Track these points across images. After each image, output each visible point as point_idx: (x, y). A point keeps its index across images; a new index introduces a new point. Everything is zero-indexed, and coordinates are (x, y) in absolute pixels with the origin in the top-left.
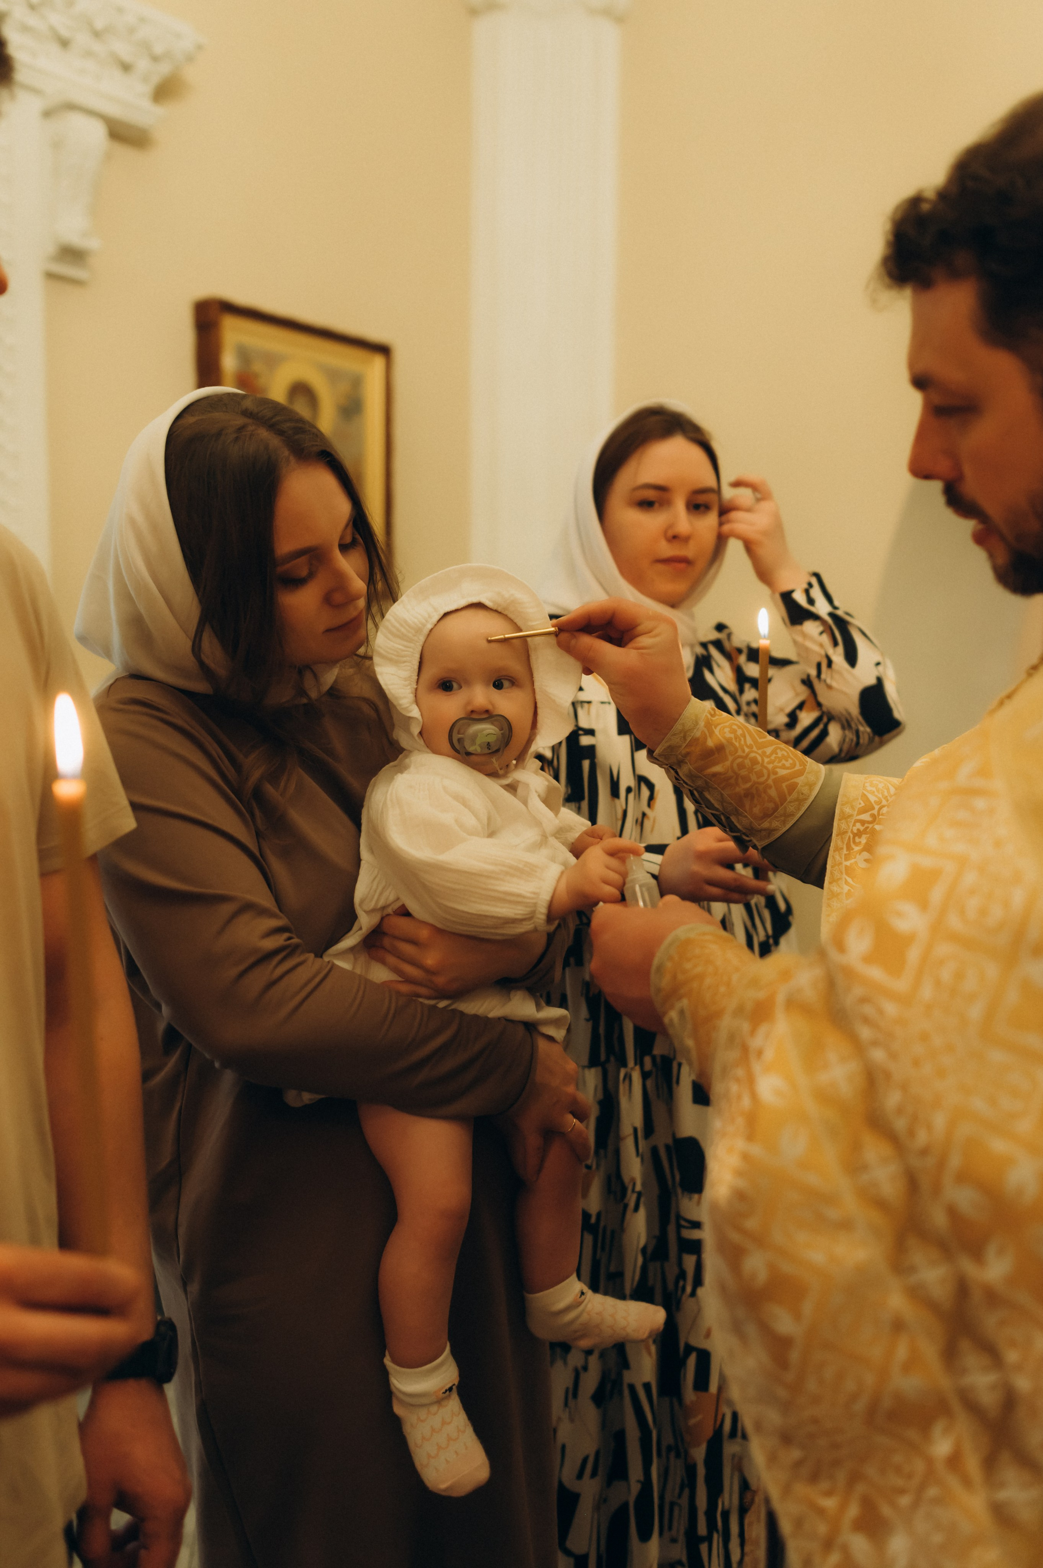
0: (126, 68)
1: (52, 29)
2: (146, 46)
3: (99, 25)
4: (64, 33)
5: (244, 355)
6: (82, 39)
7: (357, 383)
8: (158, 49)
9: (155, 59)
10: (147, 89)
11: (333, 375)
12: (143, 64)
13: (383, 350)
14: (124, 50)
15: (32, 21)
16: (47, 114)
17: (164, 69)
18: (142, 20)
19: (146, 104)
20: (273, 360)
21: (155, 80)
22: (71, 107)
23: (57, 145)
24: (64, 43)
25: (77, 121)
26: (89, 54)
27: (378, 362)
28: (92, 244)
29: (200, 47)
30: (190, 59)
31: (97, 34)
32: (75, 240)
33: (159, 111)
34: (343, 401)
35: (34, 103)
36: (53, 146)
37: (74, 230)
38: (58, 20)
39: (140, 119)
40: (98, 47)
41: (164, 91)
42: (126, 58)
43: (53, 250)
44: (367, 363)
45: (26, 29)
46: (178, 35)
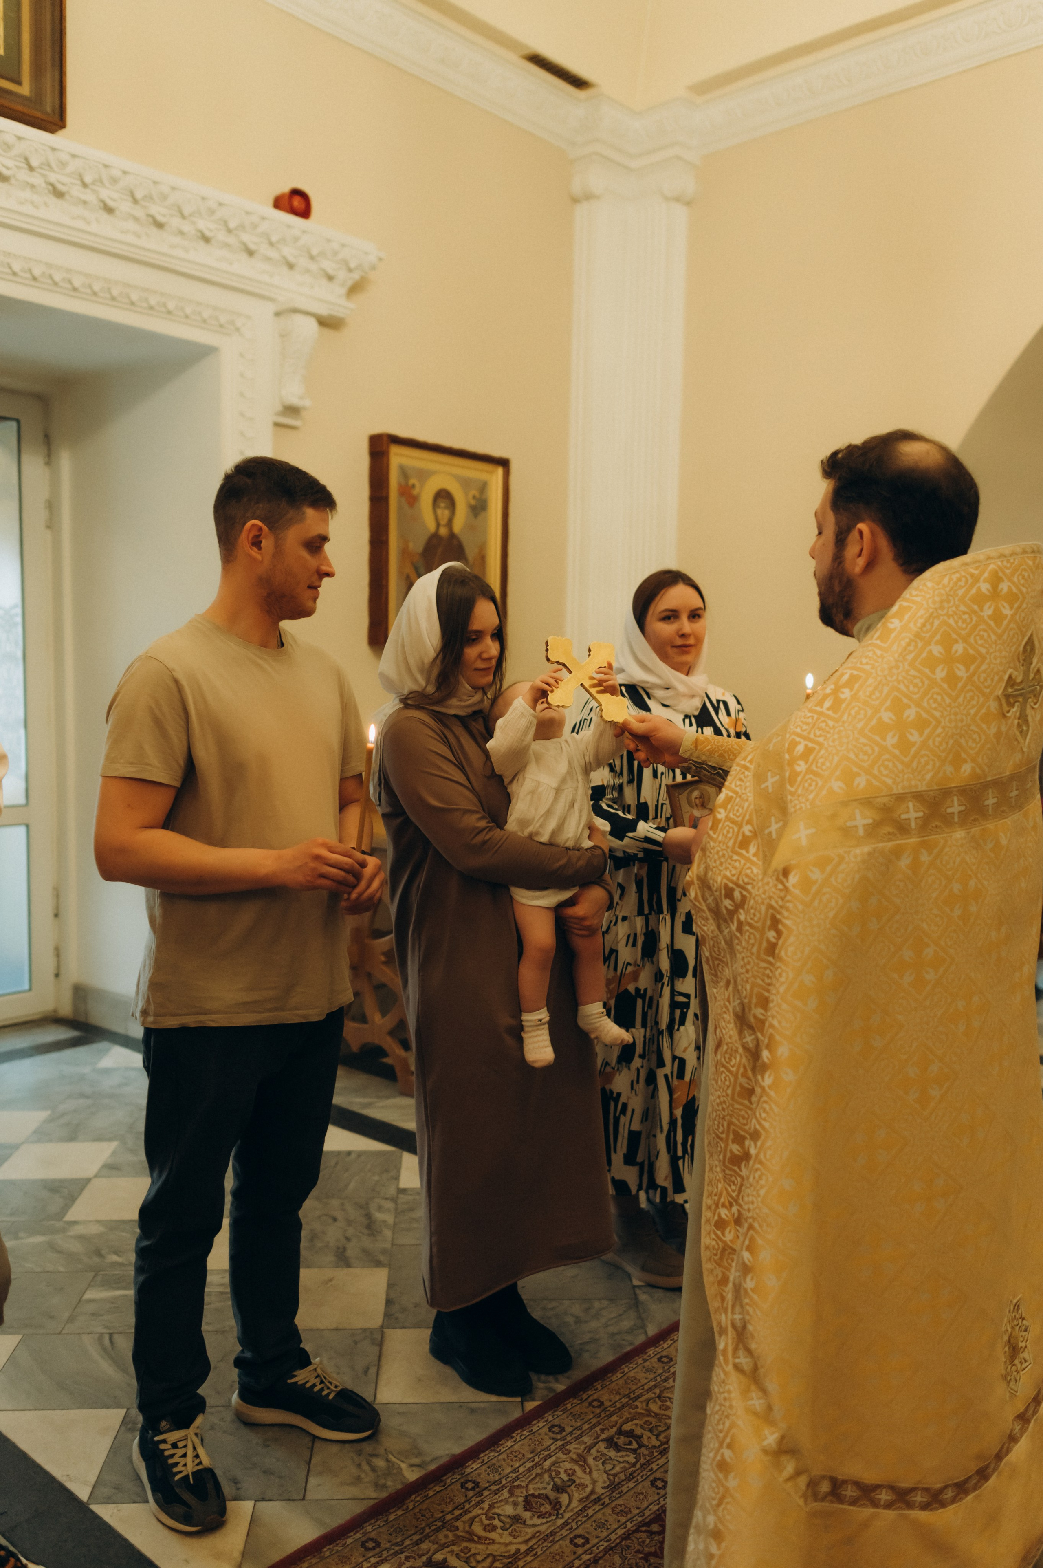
0: (330, 278)
1: (284, 258)
2: (345, 263)
3: (314, 252)
4: (291, 259)
5: (404, 473)
6: (303, 262)
7: (483, 487)
8: (352, 265)
9: (350, 270)
10: (344, 291)
11: (466, 483)
12: (342, 275)
13: (504, 463)
14: (329, 266)
15: (273, 254)
16: (278, 314)
17: (356, 276)
18: (343, 245)
19: (343, 301)
20: (424, 475)
21: (350, 283)
22: (296, 311)
23: (284, 336)
24: (291, 266)
25: (299, 319)
26: (308, 271)
27: (500, 471)
28: (307, 403)
29: (380, 259)
30: (373, 268)
31: (312, 258)
32: (295, 401)
33: (351, 305)
34: (473, 502)
35: (271, 308)
36: (282, 336)
37: (294, 393)
38: (288, 252)
39: (339, 313)
40: (313, 267)
41: (355, 289)
42: (331, 272)
43: (279, 408)
44: (491, 473)
45: (268, 259)
46: (366, 253)
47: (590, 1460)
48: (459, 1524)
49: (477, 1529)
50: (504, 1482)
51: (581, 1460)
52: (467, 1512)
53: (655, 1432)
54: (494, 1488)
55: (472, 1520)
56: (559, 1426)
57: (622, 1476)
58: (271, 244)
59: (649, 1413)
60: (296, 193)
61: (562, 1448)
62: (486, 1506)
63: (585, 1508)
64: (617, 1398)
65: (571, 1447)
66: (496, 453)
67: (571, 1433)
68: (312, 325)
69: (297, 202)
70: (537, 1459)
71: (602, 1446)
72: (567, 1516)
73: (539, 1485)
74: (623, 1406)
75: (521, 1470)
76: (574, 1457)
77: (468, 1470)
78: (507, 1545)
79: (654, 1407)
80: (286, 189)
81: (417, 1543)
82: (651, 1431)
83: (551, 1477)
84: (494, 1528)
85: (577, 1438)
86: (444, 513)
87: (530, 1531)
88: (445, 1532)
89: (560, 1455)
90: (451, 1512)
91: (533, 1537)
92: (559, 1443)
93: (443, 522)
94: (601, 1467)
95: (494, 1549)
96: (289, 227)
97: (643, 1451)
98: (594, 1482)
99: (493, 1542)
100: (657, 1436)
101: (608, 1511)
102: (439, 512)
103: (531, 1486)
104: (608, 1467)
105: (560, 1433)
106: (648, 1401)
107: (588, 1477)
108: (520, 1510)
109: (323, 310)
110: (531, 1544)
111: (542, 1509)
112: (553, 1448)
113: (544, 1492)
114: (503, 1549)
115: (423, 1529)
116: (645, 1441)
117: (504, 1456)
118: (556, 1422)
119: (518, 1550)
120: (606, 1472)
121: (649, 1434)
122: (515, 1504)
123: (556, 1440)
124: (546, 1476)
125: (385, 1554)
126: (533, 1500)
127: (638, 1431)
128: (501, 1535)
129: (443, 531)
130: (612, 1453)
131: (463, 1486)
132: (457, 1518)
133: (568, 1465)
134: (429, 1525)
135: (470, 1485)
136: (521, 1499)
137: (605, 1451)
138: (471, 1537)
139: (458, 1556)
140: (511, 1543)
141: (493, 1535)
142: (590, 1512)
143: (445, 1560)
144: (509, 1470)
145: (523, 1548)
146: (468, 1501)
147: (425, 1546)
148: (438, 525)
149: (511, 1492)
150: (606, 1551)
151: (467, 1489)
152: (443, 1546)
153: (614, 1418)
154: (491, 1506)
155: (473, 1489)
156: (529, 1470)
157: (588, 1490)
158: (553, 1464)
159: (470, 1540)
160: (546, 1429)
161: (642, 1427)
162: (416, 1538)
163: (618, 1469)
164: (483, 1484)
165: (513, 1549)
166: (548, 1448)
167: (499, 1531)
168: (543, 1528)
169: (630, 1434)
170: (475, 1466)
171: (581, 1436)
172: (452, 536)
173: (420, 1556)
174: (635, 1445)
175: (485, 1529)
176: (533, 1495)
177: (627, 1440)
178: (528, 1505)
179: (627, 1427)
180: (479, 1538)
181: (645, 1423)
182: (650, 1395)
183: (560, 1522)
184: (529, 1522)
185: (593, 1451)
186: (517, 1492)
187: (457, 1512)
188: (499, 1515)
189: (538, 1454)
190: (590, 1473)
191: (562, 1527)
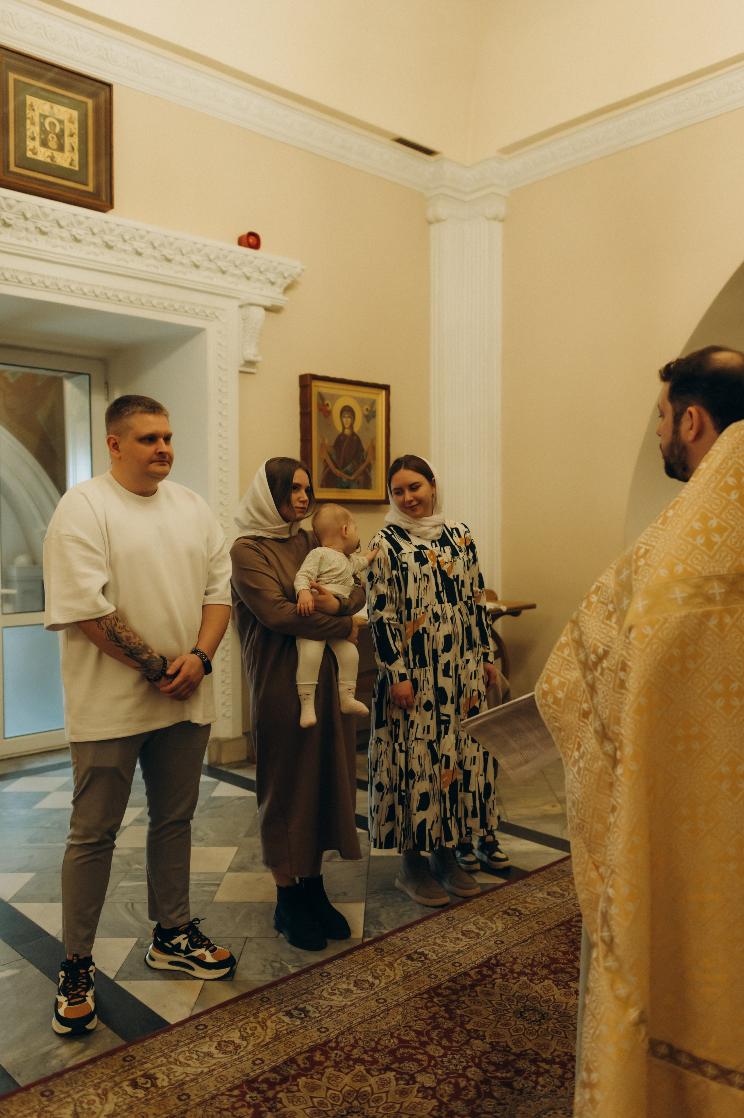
0: (273, 283)
1: (244, 273)
2: (281, 274)
3: (262, 269)
4: (248, 274)
5: (321, 397)
6: (256, 275)
7: (373, 403)
8: (286, 275)
9: (285, 278)
10: (282, 290)
11: (361, 401)
12: (280, 281)
13: (386, 388)
14: (271, 276)
15: (237, 272)
16: (241, 307)
17: (289, 281)
18: (280, 264)
19: (281, 297)
20: (335, 398)
21: (285, 285)
22: (251, 304)
24: (248, 278)
25: (254, 309)
26: (259, 280)
27: (383, 393)
28: (259, 358)
29: (303, 270)
30: (299, 275)
31: (261, 272)
32: (252, 358)
33: (286, 299)
34: (366, 413)
35: (236, 303)
36: (244, 320)
37: (251, 353)
38: (246, 270)
39: (278, 303)
40: (262, 277)
41: (288, 289)
42: (273, 280)
43: (243, 362)
44: (378, 394)
45: (234, 275)
46: (294, 267)
47: (396, 965)
48: (316, 992)
49: (325, 994)
50: (344, 973)
51: (391, 965)
52: (322, 986)
53: (436, 953)
54: (338, 976)
55: (323, 990)
56: (381, 949)
57: (412, 973)
58: (236, 266)
59: (435, 944)
60: (251, 234)
61: (380, 959)
62: (332, 984)
63: (387, 987)
64: (418, 936)
65: (386, 959)
66: (381, 382)
67: (387, 953)
68: (262, 311)
69: (252, 240)
70: (365, 964)
71: (404, 959)
72: (376, 990)
73: (365, 976)
74: (420, 940)
75: (355, 968)
76: (387, 963)
77: (325, 968)
78: (340, 1002)
79: (438, 941)
80: (245, 232)
81: (291, 999)
82: (434, 952)
83: (372, 972)
84: (335, 994)
85: (390, 955)
86: (347, 421)
87: (355, 996)
88: (306, 995)
89: (379, 962)
90: (312, 986)
91: (356, 998)
92: (379, 957)
93: (347, 426)
94: (402, 969)
95: (332, 1003)
96: (247, 255)
97: (427, 961)
98: (395, 975)
99: (333, 1000)
100: (437, 955)
101: (401, 988)
102: (344, 420)
103: (359, 976)
104: (405, 968)
105: (381, 952)
106: (436, 938)
107: (392, 972)
108: (352, 987)
109: (268, 303)
110: (354, 1002)
111: (364, 986)
112: (375, 959)
113: (366, 979)
114: (338, 1003)
115: (295, 993)
116: (429, 957)
117: (347, 962)
118: (380, 947)
119: (346, 1004)
120: (403, 970)
121: (432, 953)
122: (349, 984)
123: (377, 955)
124: (369, 972)
125: (273, 1004)
126: (359, 982)
127: (426, 952)
128: (338, 998)
129: (347, 432)
130: (409, 962)
131: (321, 975)
132: (315, 989)
133: (382, 967)
134: (299, 992)
135: (325, 974)
136: (352, 982)
137: (405, 961)
138: (321, 997)
139: (312, 1006)
140: (343, 1001)
141: (333, 997)
142: (390, 988)
143: (305, 1007)
144: (349, 968)
145: (349, 1003)
146: (323, 982)
147: (295, 1000)
148: (344, 428)
149: (347, 979)
150: (395, 1006)
151: (323, 976)
152: (305, 1001)
153: (414, 946)
154: (335, 984)
155: (327, 976)
156: (360, 969)
157: (391, 979)
158: (374, 966)
159: (320, 999)
160: (373, 950)
161: (429, 950)
162: (290, 997)
163: (410, 969)
164: (332, 974)
165: (343, 1004)
166: (373, 959)
167: (337, 995)
168: (362, 995)
169: (422, 954)
170: (329, 966)
171: (393, 953)
172: (353, 434)
173: (292, 1005)
174: (423, 958)
175: (329, 994)
176: (360, 980)
177: (419, 956)
178: (356, 984)
179: (420, 950)
180: (325, 998)
181: (432, 948)
182: (438, 935)
183: (372, 992)
184: (355, 992)
185: (398, 961)
186: (351, 978)
187: (315, 987)
188: (338, 989)
189: (366, 962)
190: (394, 971)
191: (373, 995)
